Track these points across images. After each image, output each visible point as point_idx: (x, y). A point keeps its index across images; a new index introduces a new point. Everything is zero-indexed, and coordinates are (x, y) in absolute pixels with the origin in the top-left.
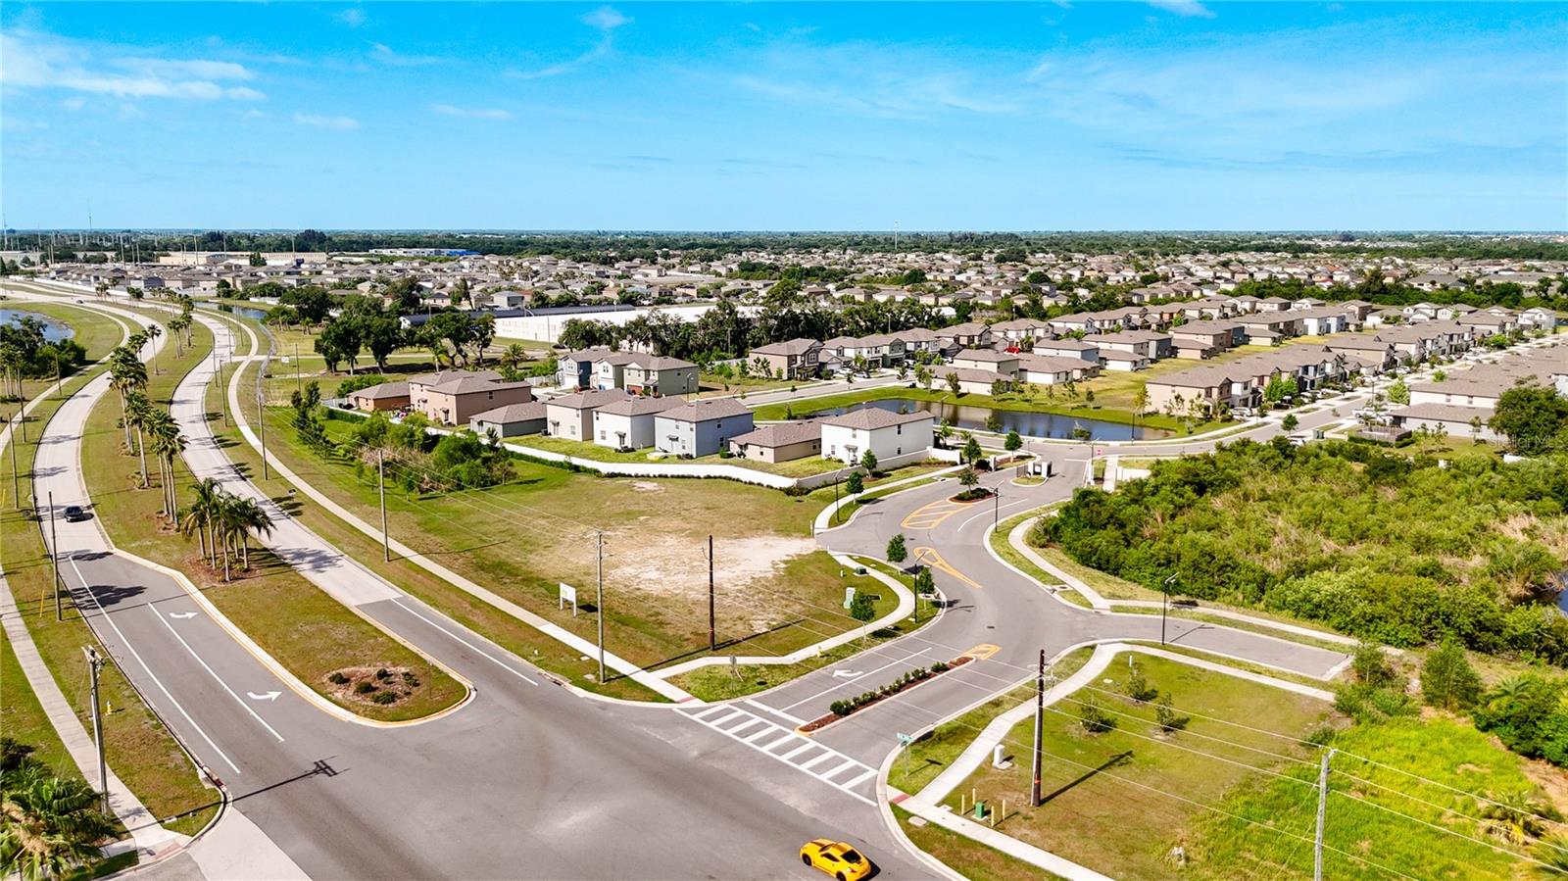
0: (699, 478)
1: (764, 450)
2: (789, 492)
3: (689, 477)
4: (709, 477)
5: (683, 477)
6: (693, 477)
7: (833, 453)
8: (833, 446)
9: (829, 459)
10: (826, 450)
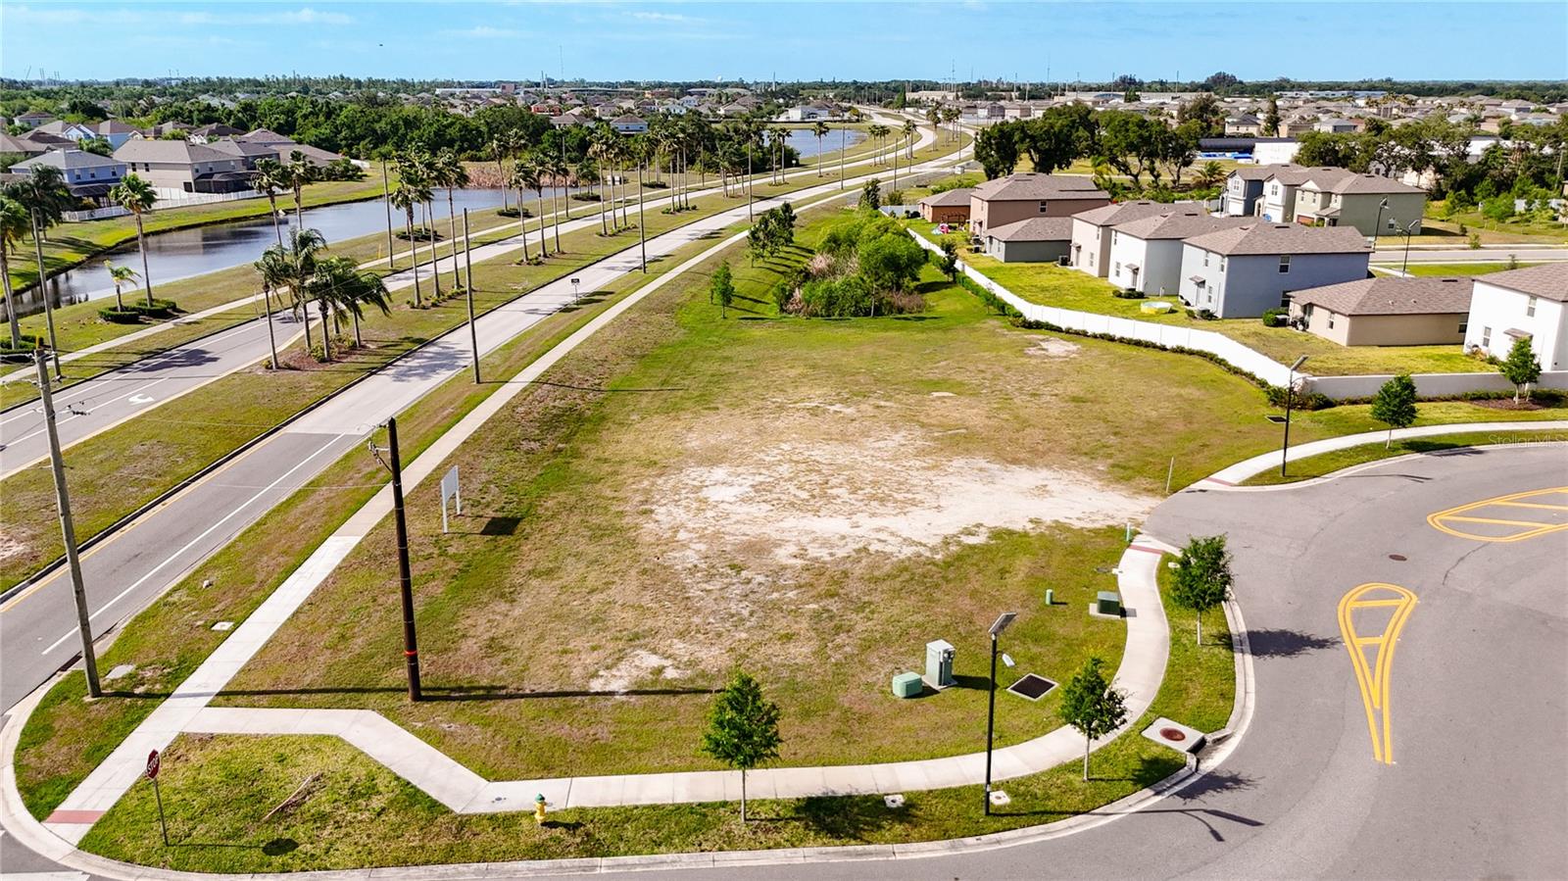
0: (1163, 349)
1: (1337, 319)
2: (1278, 397)
3: (1148, 345)
4: (1180, 351)
5: (1138, 343)
6: (1154, 346)
7: (1486, 343)
8: (1488, 330)
9: (1474, 354)
10: (1473, 335)
